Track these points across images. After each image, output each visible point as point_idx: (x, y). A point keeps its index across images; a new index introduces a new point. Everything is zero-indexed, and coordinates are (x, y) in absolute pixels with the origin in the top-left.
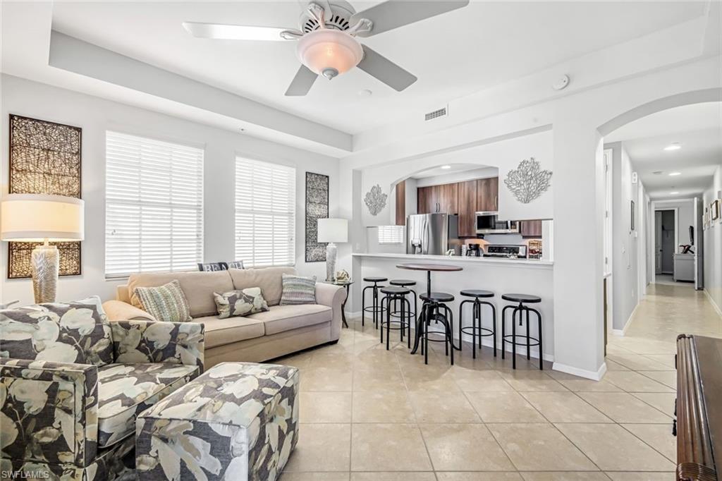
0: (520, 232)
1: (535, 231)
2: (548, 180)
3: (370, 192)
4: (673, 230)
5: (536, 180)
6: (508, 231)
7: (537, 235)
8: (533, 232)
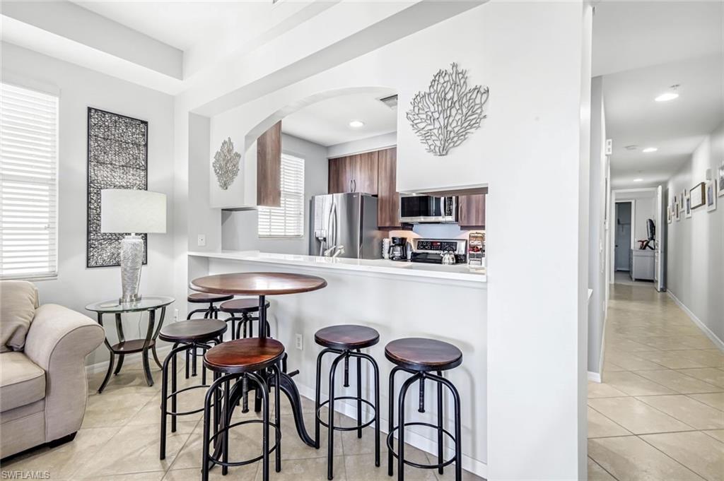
0: (457, 220)
1: (477, 220)
2: (482, 105)
3: (219, 151)
4: (630, 224)
5: (461, 106)
6: (440, 219)
7: (480, 224)
8: (474, 221)
